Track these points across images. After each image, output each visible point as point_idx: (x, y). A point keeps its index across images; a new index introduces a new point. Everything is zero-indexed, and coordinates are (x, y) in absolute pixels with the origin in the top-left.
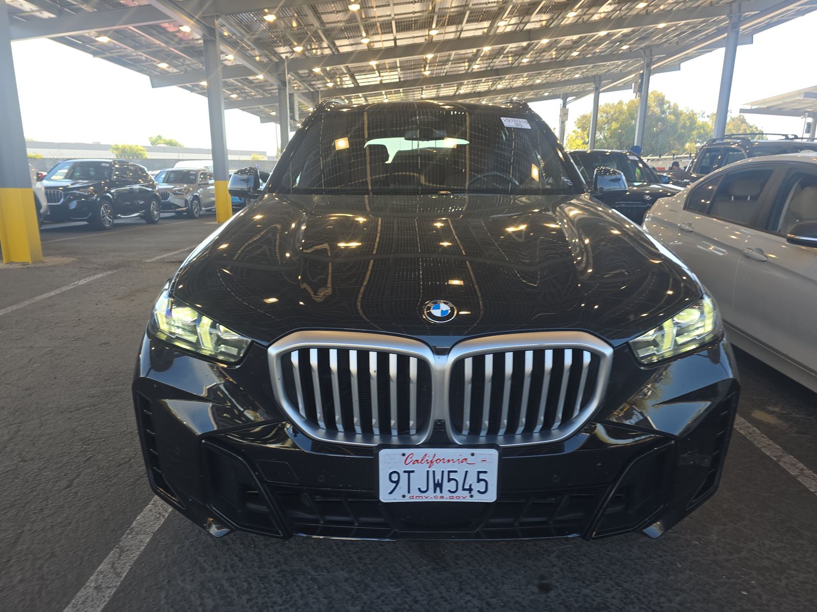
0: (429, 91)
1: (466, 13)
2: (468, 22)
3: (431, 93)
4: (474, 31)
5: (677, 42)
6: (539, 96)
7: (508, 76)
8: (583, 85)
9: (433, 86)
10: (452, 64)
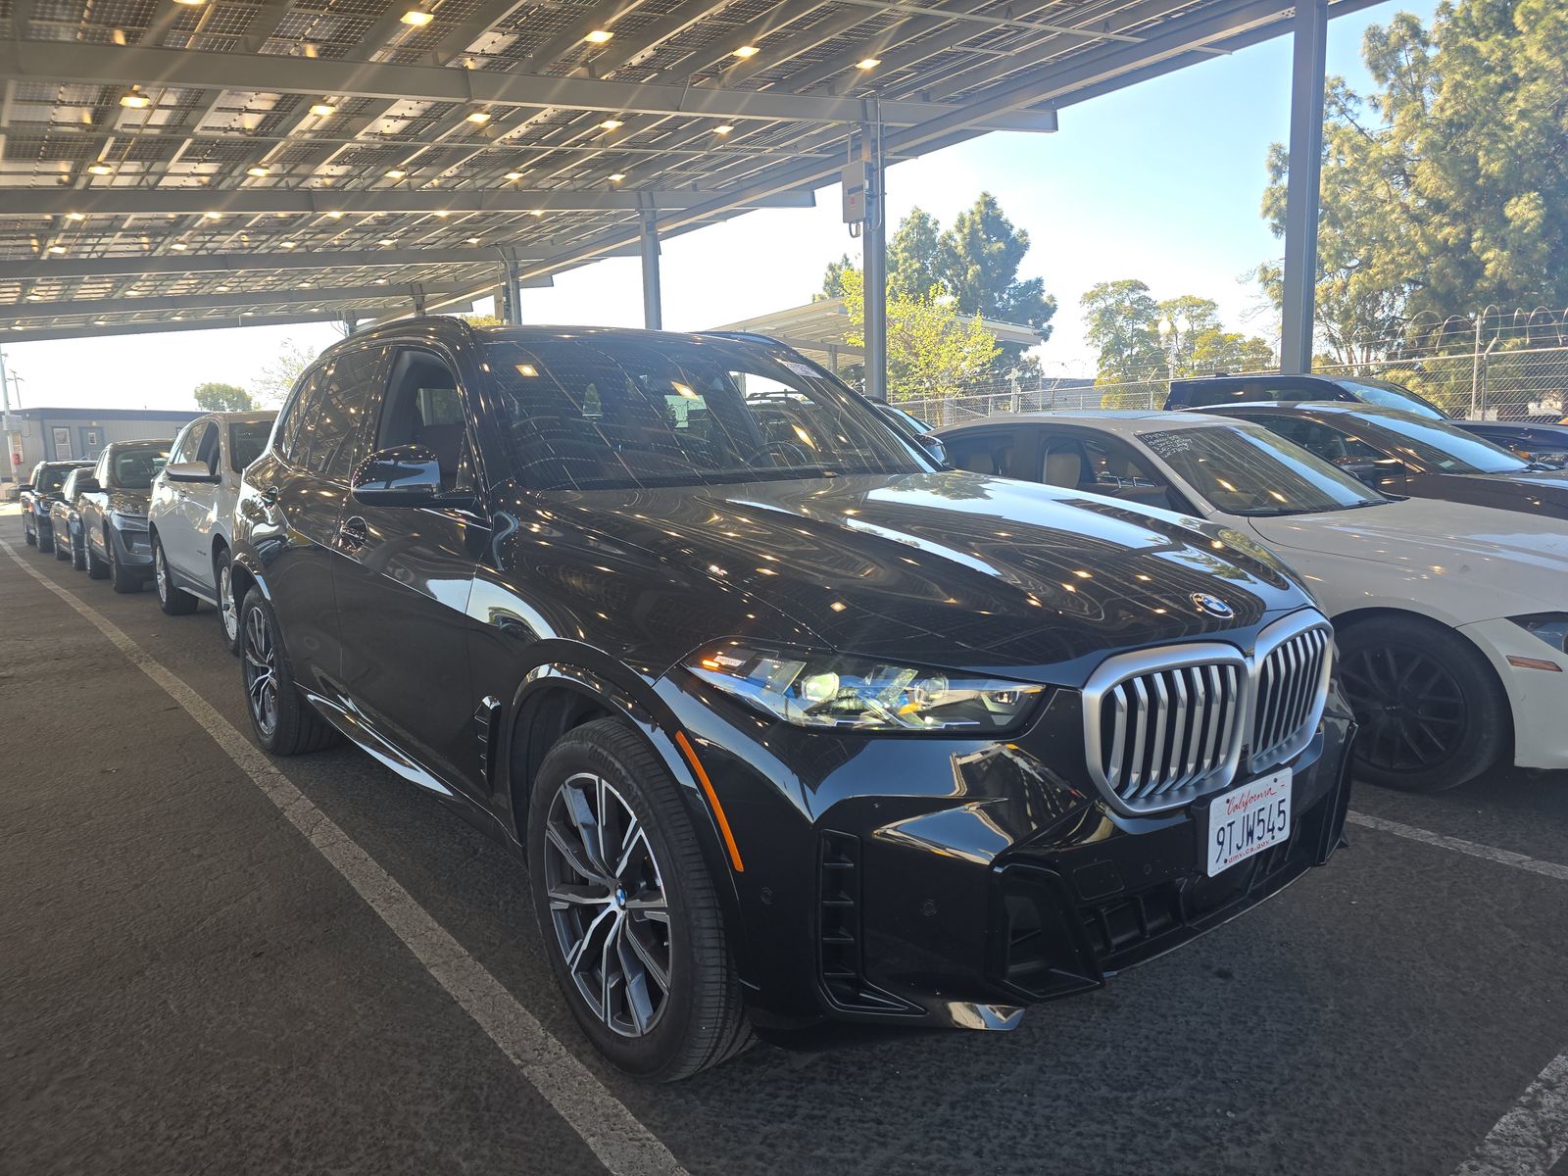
0: (46, 288)
1: (184, 141)
2: (181, 160)
3: (50, 293)
4: (186, 178)
5: (552, 241)
6: (296, 312)
7: (242, 271)
8: (387, 299)
9: (57, 279)
10: (122, 236)
